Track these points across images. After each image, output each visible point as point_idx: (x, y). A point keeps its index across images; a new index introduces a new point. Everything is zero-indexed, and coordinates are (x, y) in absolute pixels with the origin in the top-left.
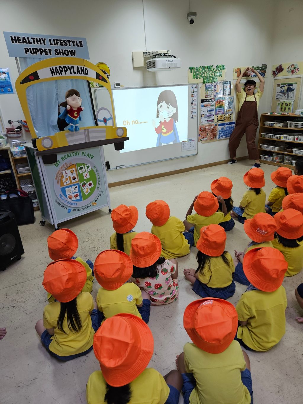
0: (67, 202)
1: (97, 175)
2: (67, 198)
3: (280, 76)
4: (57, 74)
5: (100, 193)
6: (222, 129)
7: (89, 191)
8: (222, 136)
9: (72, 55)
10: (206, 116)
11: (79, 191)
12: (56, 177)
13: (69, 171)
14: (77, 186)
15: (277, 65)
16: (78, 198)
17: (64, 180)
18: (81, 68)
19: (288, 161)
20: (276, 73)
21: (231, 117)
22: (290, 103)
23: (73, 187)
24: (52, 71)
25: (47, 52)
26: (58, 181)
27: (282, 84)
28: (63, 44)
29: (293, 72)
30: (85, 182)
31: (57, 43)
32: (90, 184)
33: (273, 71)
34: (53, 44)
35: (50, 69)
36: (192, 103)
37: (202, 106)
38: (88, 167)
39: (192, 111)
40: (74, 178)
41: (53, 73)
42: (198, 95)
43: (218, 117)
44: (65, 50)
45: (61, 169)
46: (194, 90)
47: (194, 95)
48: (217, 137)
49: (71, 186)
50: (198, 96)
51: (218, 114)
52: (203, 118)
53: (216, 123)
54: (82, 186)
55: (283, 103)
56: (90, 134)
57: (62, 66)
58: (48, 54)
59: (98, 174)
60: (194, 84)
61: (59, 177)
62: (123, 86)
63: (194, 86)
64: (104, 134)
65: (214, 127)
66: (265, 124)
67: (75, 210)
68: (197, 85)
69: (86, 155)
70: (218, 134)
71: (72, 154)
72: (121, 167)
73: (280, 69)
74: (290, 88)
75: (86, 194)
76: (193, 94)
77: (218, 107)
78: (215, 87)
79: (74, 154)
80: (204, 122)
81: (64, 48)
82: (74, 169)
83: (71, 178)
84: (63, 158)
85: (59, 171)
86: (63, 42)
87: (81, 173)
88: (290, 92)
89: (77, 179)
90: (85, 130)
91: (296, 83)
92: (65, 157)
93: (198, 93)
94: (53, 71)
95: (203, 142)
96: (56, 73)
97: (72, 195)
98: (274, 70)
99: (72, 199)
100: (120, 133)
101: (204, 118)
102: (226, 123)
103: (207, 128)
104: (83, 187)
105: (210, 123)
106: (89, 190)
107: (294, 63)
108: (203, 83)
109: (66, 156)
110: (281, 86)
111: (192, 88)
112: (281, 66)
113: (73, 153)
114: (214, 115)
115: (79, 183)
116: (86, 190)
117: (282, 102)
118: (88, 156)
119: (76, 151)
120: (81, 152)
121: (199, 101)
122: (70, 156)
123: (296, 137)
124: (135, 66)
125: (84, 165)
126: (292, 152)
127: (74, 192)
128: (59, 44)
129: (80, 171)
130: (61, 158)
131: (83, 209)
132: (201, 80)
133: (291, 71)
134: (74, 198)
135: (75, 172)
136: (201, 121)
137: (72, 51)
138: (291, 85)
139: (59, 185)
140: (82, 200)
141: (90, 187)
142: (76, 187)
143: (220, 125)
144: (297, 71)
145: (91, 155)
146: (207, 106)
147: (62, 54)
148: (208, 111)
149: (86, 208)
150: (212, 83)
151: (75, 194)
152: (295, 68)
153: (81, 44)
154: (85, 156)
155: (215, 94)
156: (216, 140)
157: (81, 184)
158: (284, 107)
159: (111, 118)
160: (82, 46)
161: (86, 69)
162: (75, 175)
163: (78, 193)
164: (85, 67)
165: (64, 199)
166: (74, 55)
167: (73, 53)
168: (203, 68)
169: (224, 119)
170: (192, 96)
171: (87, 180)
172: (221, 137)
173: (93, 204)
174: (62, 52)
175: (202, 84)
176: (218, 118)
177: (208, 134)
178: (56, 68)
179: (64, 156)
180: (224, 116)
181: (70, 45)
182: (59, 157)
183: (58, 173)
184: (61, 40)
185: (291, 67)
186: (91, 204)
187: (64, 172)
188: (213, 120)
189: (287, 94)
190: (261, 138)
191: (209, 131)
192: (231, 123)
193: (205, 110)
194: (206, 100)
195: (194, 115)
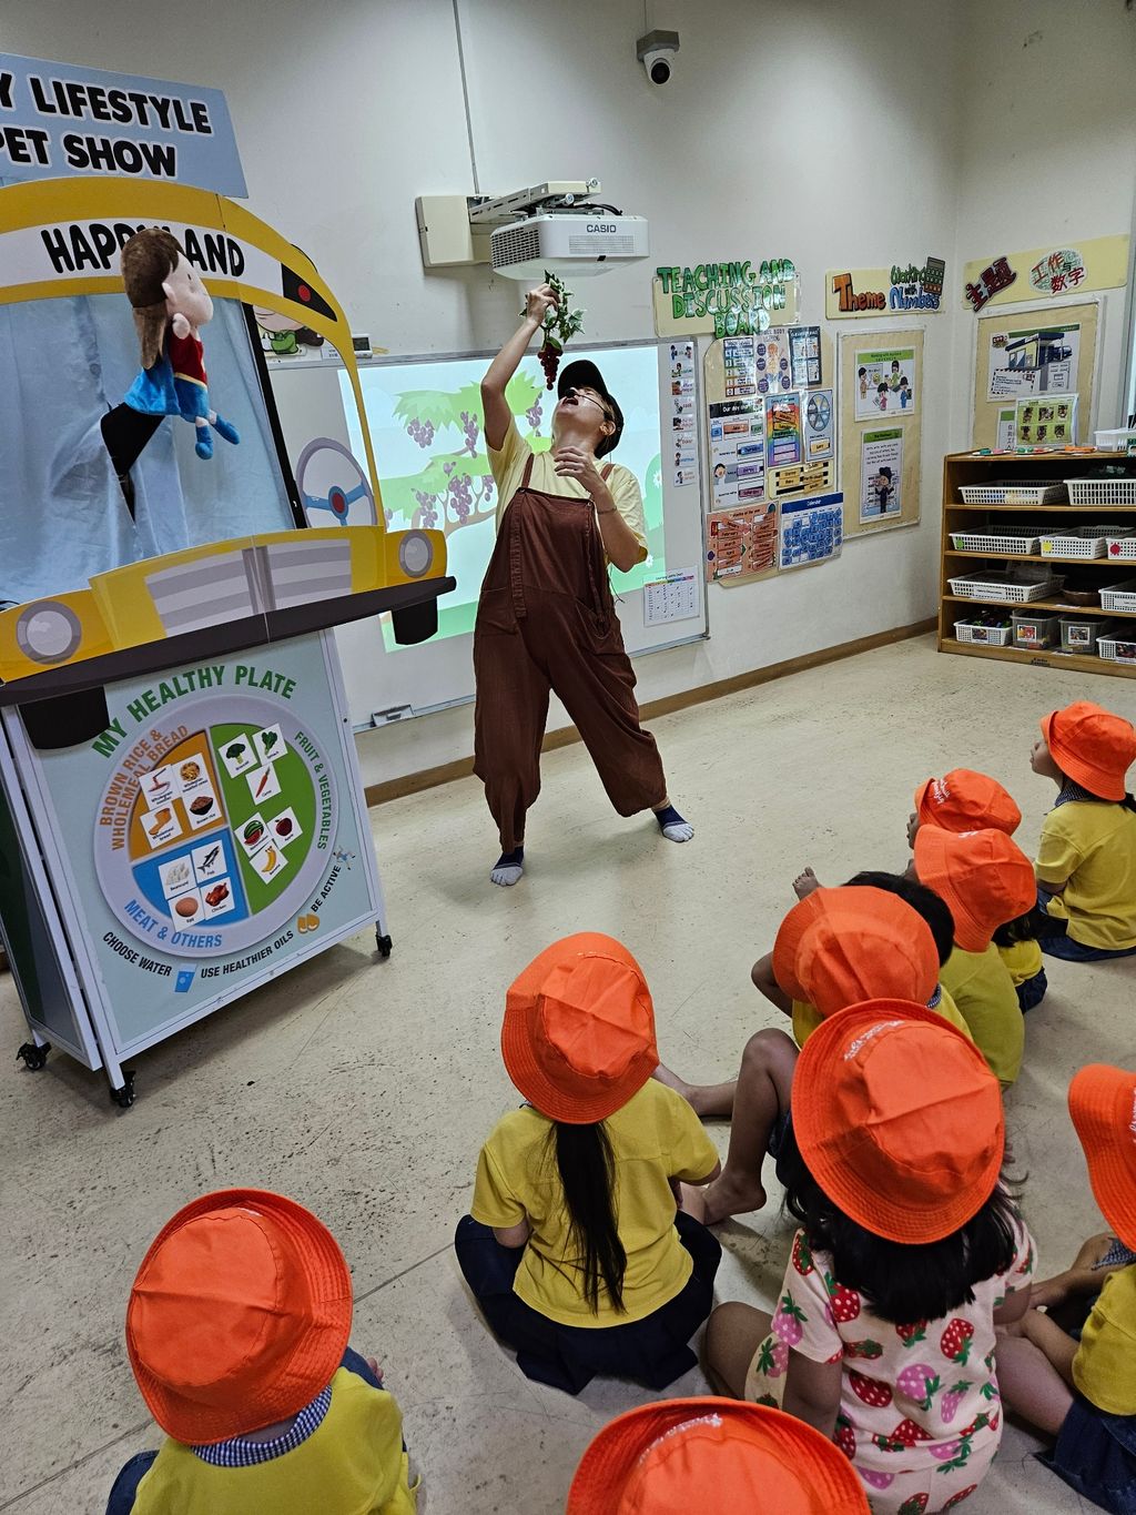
0: (170, 934)
1: (315, 777)
2: (170, 916)
3: (1000, 303)
4: (81, 267)
5: (335, 863)
6: (799, 524)
7: (282, 861)
8: (797, 553)
9: (157, 171)
10: (734, 474)
11: (232, 869)
12: (106, 811)
13: (172, 773)
14: (219, 843)
15: (987, 261)
16: (228, 904)
17: (148, 821)
18: (208, 238)
19: (1079, 642)
20: (986, 294)
21: (826, 474)
22: (1062, 408)
23: (200, 854)
24: (56, 245)
25: (23, 146)
26: (118, 832)
27: (1012, 335)
28: (110, 109)
29: (1057, 284)
30: (257, 817)
31: (78, 103)
32: (284, 827)
33: (970, 287)
34: (51, 109)
35: (45, 235)
36: (677, 422)
37: (717, 433)
38: (270, 740)
39: (678, 454)
40: (202, 807)
41: (61, 259)
42: (697, 385)
43: (778, 474)
44: (121, 146)
45: (127, 765)
46: (679, 365)
47: (681, 388)
48: (780, 557)
49: (186, 850)
50: (698, 391)
51: (778, 463)
52: (722, 480)
53: (772, 502)
54: (242, 840)
55: (1029, 411)
56: (274, 573)
57: (110, 224)
58: (26, 158)
59: (318, 768)
60: (680, 339)
61: (123, 810)
62: (385, 351)
63: (680, 347)
64: (342, 568)
65: (765, 518)
66: (964, 494)
67: (213, 972)
68: (691, 344)
69: (258, 679)
70: (782, 545)
71: (184, 683)
72: (392, 714)
73: (999, 276)
74: (1052, 348)
75: (267, 878)
76: (677, 383)
77: (780, 434)
78: (761, 350)
79: (196, 678)
80: (728, 498)
81: (111, 131)
82: (198, 759)
83: (188, 806)
84: (140, 708)
85: (121, 777)
86: (106, 99)
87: (234, 774)
88: (1050, 365)
89: (215, 810)
90: (247, 552)
91: (1077, 327)
92: (149, 702)
93: (697, 378)
94: (63, 250)
95: (726, 582)
96: (80, 257)
97: (194, 894)
98: (976, 280)
99: (198, 917)
100: (415, 558)
101: (727, 481)
102: (810, 500)
103: (741, 522)
104: (247, 848)
105: (750, 502)
106: (279, 855)
107: (1060, 250)
109: (157, 693)
110: (1011, 341)
111: (674, 354)
112: (1002, 263)
113: (189, 675)
114: (762, 468)
115: (229, 825)
116: (265, 859)
117: (1025, 405)
118: (266, 683)
119: (203, 665)
120: (230, 666)
121: (705, 411)
122: (175, 693)
123: (1110, 541)
124: (434, 260)
125: (250, 730)
126: (1098, 604)
127: (202, 877)
128: (87, 109)
129: (232, 765)
130: (130, 708)
131: (255, 959)
132: (708, 323)
133: (1048, 279)
134: (205, 912)
135: (204, 774)
136: (716, 497)
137: (157, 148)
138: (1057, 334)
139: (125, 851)
140: (247, 916)
141: (282, 841)
142: (215, 852)
143: (787, 509)
144: (1076, 279)
145: (280, 678)
146: (736, 429)
147: (103, 162)
148: (740, 452)
149: (269, 950)
150: (748, 334)
151: (210, 888)
152: (1067, 266)
153: (200, 120)
154: (251, 683)
155: (763, 380)
156: (774, 571)
157: (240, 833)
158: (1034, 424)
159: (362, 490)
160: (208, 130)
161: (233, 245)
162: (207, 791)
163: (227, 881)
164: (226, 236)
165: (155, 922)
166: (171, 172)
167: (163, 161)
168: (712, 271)
169: (801, 484)
170: (676, 391)
171: (270, 808)
172: (795, 559)
173: (301, 923)
174: (106, 153)
175: (710, 339)
176: (777, 479)
177: (744, 550)
178: (75, 232)
179: (145, 696)
180: (802, 469)
181: (144, 120)
182: (117, 701)
183: (115, 789)
184: (94, 92)
185: (1050, 263)
186: (293, 928)
187: (146, 782)
188: (762, 487)
189: (1038, 373)
190: (950, 553)
191: (747, 534)
192: (826, 501)
193: (725, 449)
194: (732, 404)
195: (688, 470)
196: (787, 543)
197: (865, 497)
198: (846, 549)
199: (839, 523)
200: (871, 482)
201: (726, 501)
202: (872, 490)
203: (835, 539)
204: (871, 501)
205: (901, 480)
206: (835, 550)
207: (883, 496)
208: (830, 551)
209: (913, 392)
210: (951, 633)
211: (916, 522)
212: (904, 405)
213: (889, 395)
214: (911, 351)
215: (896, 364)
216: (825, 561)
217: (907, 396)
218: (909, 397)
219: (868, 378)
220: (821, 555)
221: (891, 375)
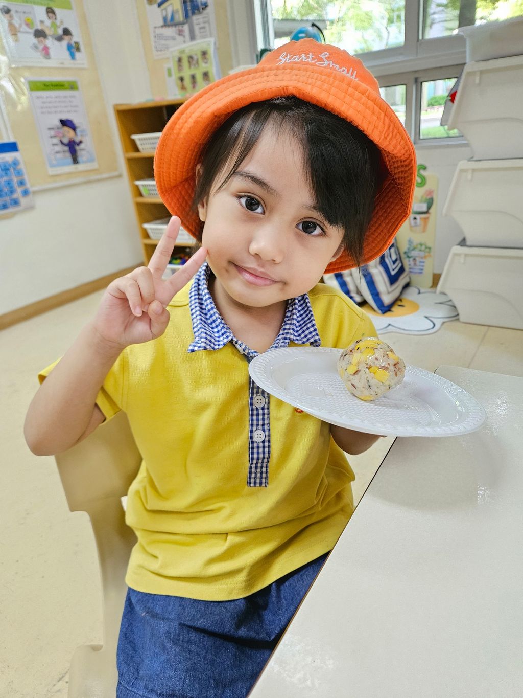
22: (204, 53)
55: (180, 60)
66: (138, 142)
88: (194, 18)
117: (177, 55)
158: (187, 73)
189: (186, 28)
190: (140, 200)
197: (49, 148)
198: (40, 201)
199: (19, 173)
200: (52, 133)
202: (56, 141)
203: (19, 190)
204: (57, 152)
205: (89, 133)
206: (24, 201)
207: (72, 147)
208: (16, 202)
209: (82, 47)
211: (116, 173)
212: (73, 57)
213: (51, 43)
215: (51, 11)
216: (15, 214)
217: (74, 49)
218: (78, 49)
219: (17, 20)
220: (5, 207)
221: (48, 22)
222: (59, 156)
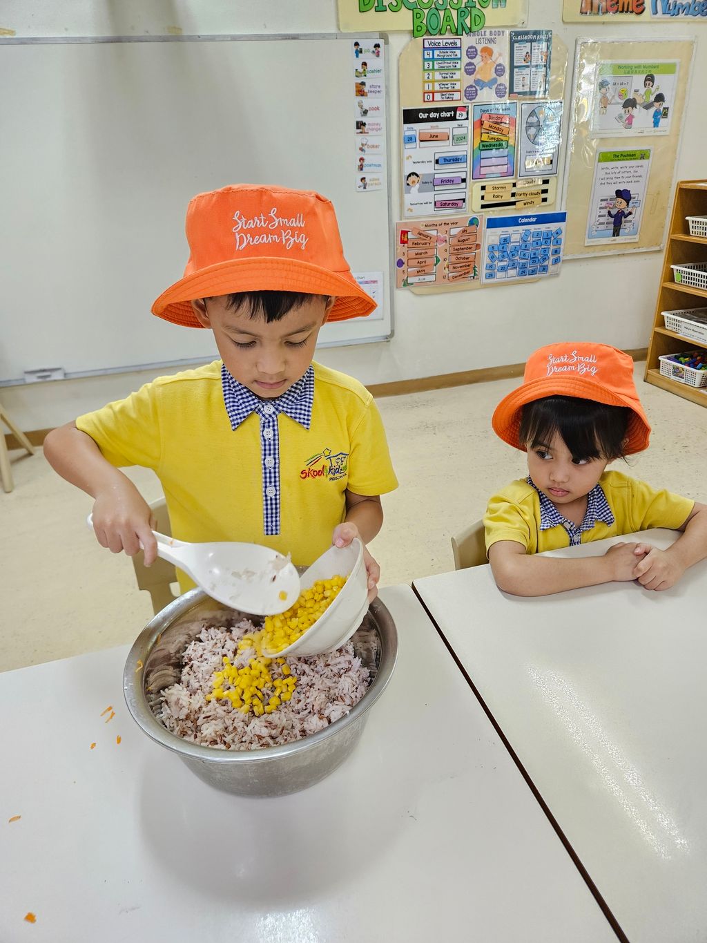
6: (506, 241)
8: (503, 269)
10: (432, 183)
21: (545, 191)
36: (360, 125)
37: (410, 139)
39: (362, 159)
42: (387, 87)
43: (483, 188)
46: (365, 64)
47: (366, 89)
48: (483, 271)
50: (388, 94)
51: (484, 177)
52: (415, 189)
53: (474, 215)
60: (367, 35)
62: (12, 32)
63: (367, 45)
65: (464, 231)
66: (691, 225)
68: (381, 42)
70: (485, 260)
72: (42, 374)
76: (363, 84)
77: (486, 146)
78: (472, 53)
80: (421, 208)
93: (387, 79)
95: (416, 290)
101: (420, 191)
102: (523, 217)
103: (434, 233)
105: (449, 214)
108: (413, 34)
114: (464, 180)
121: (396, 117)
132: (404, 19)
136: (407, 205)
143: (492, 223)
146: (434, 138)
148: (437, 162)
150: (456, 33)
155: (471, 86)
156: (476, 283)
169: (513, 199)
170: (360, 91)
172: (500, 275)
175: (406, 38)
176: (483, 193)
177: (438, 261)
180: (514, 185)
188: (464, 200)
190: (669, 285)
191: (441, 246)
192: (542, 219)
193: (422, 158)
194: (428, 111)
195: (375, 176)
196: (492, 258)
197: (594, 218)
198: (566, 270)
199: (558, 242)
200: (604, 204)
201: (418, 211)
202: (605, 212)
203: (552, 258)
204: (601, 224)
205: (643, 204)
206: (551, 268)
207: (618, 220)
208: (545, 269)
209: (670, 113)
210: (656, 365)
212: (656, 124)
213: (638, 112)
214: (674, 65)
215: (650, 79)
216: (539, 279)
218: (665, 115)
219: (611, 92)
220: (533, 272)
221: (642, 90)
222: (601, 227)
